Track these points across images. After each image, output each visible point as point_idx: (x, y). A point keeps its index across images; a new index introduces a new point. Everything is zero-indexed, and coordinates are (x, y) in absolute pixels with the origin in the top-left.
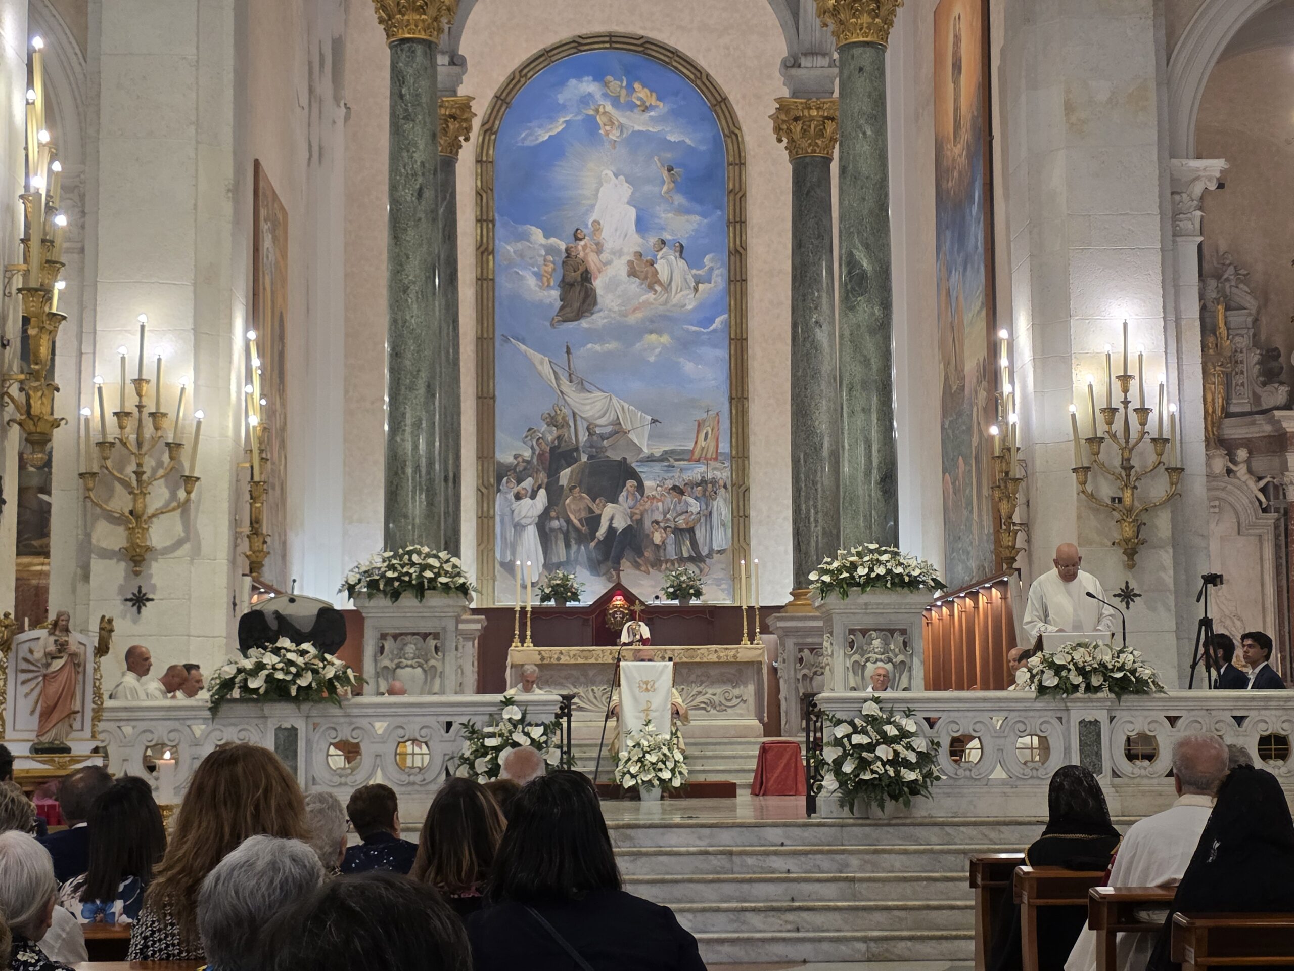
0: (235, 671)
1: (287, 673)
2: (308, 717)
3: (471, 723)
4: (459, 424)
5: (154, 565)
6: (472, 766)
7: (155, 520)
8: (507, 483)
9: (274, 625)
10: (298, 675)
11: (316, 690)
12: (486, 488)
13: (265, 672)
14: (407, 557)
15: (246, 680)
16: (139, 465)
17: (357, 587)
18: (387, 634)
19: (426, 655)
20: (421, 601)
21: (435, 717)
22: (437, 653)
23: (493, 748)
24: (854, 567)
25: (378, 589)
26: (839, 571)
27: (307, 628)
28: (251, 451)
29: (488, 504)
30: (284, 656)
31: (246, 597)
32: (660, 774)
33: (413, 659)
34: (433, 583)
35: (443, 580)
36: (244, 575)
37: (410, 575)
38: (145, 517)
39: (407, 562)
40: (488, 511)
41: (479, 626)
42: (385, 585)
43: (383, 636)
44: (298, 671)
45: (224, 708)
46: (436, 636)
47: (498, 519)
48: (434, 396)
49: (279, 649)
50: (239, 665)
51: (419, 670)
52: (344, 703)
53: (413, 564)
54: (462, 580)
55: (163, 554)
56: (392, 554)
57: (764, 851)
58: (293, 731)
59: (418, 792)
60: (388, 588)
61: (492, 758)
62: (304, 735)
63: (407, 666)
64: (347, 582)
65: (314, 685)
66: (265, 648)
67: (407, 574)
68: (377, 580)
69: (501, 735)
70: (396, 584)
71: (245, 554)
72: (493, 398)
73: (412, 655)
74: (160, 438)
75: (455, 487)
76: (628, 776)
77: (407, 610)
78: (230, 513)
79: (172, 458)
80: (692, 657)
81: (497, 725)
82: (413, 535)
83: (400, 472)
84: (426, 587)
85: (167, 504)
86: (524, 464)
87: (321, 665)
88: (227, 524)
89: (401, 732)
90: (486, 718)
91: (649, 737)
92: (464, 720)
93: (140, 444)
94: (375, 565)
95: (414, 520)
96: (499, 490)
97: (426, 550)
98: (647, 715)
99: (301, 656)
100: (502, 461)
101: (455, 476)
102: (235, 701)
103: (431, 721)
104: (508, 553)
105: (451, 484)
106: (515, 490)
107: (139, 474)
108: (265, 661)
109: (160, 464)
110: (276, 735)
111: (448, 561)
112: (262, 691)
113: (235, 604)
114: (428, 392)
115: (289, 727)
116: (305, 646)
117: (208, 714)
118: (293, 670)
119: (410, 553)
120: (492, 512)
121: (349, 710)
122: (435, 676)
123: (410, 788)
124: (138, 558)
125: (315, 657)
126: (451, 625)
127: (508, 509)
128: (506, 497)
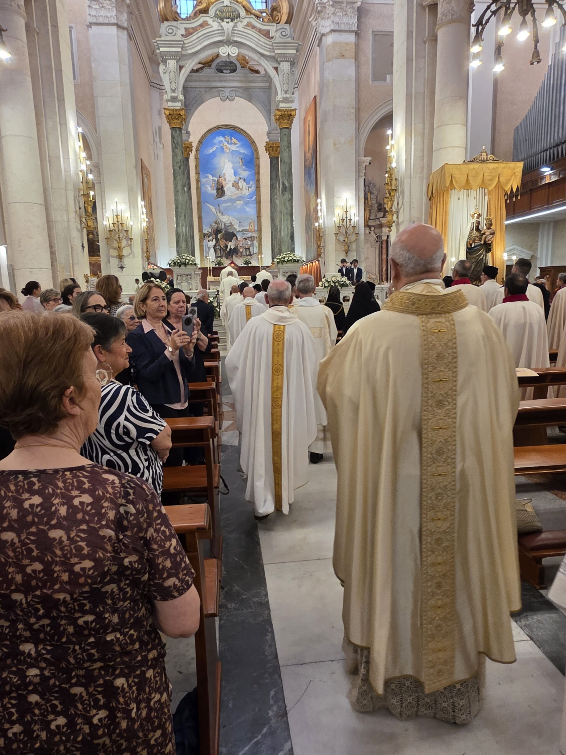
5: (125, 259)
7: (124, 249)
8: (206, 238)
16: (119, 236)
17: (171, 264)
20: (186, 267)
22: (190, 279)
24: (284, 257)
25: (176, 264)
26: (281, 258)
28: (145, 232)
31: (147, 266)
34: (188, 263)
35: (190, 262)
36: (145, 261)
37: (183, 261)
38: (121, 248)
39: (182, 258)
41: (200, 272)
43: (178, 276)
46: (190, 275)
47: (204, 246)
54: (195, 262)
55: (126, 257)
56: (178, 256)
60: (178, 265)
64: (168, 263)
68: (175, 262)
71: (145, 256)
74: (123, 229)
77: (183, 269)
78: (141, 247)
79: (126, 234)
82: (183, 252)
83: (179, 237)
85: (126, 245)
86: (210, 233)
88: (141, 249)
93: (119, 231)
94: (175, 259)
95: (183, 248)
97: (186, 255)
101: (193, 237)
104: (207, 254)
105: (192, 239)
106: (208, 239)
107: (119, 238)
109: (124, 235)
111: (192, 258)
113: (142, 270)
114: (185, 217)
119: (183, 256)
124: (121, 258)
126: (193, 273)
127: (207, 244)
128: (206, 241)
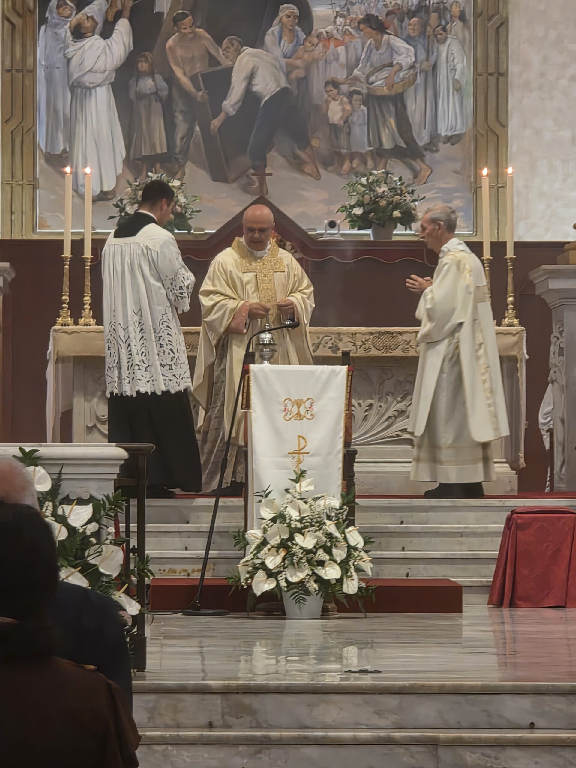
8: (58, 7)
12: (19, 15)
29: (24, 46)
32: (321, 572)
40: (24, 59)
47: (41, 74)
57: (496, 740)
76: (261, 574)
80: (388, 348)
91: (301, 502)
96: (43, 21)
98: (299, 462)
104: (61, 137)
106: (74, 20)
120: (30, 60)
127: (61, 55)
128: (56, 34)
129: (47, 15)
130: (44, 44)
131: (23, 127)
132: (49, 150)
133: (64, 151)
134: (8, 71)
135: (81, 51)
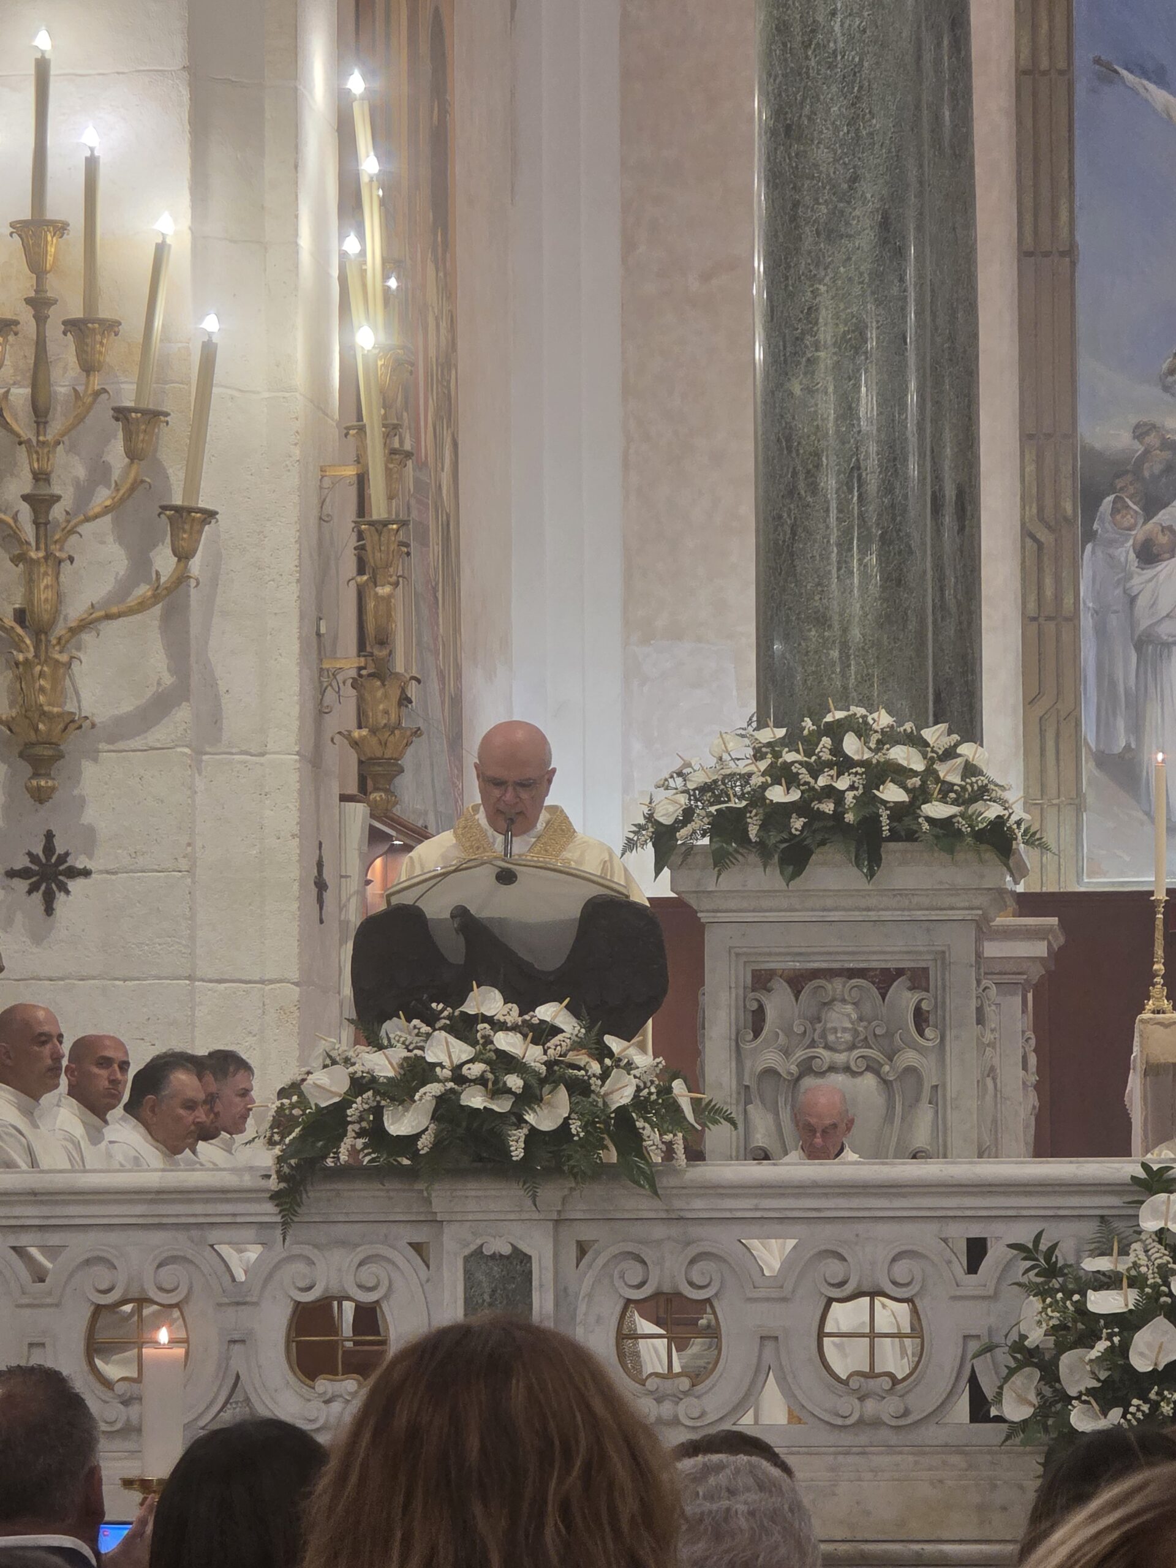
0: (343, 1086)
1: (498, 1091)
2: (557, 1222)
3: (1043, 1246)
4: (975, 336)
5: (89, 770)
6: (1050, 1373)
7: (87, 637)
8: (1115, 511)
9: (454, 948)
10: (529, 1097)
11: (583, 1143)
12: (1049, 528)
13: (434, 1089)
14: (826, 741)
15: (378, 1112)
16: (41, 477)
17: (683, 832)
18: (771, 974)
19: (889, 1035)
20: (871, 875)
21: (933, 1227)
22: (921, 1034)
23: (1113, 1319)
25: (744, 840)
27: (551, 960)
28: (362, 429)
29: (1058, 579)
30: (488, 1040)
31: (353, 863)
33: (852, 1047)
34: (907, 820)
35: (937, 810)
36: (344, 798)
37: (837, 796)
38: (60, 630)
39: (826, 756)
40: (1058, 598)
41: (1040, 949)
42: (763, 827)
43: (762, 981)
44: (526, 1086)
45: (316, 1195)
46: (918, 979)
47: (1087, 622)
48: (900, 253)
49: (471, 1021)
50: (357, 1068)
51: (869, 1081)
52: (666, 1182)
53: (844, 764)
54: (993, 812)
55: (112, 739)
56: (781, 732)
58: (519, 1260)
59: (891, 1449)
60: (773, 838)
61: (1111, 1349)
62: (549, 1276)
63: (832, 1069)
64: (650, 818)
65: (575, 1127)
66: (431, 1019)
67: (830, 792)
68: (740, 814)
69: (1138, 1281)
70: (797, 823)
71: (348, 736)
72: (1070, 252)
73: (848, 1037)
74: (97, 394)
75: (962, 529)
77: (829, 902)
78: (302, 617)
79: (133, 455)
81: (1124, 1252)
82: (844, 675)
83: (801, 486)
84: (886, 833)
85: (125, 588)
86: (1167, 455)
87: (595, 1068)
88: (296, 647)
89: (834, 1269)
90: (1089, 1230)
92: (1024, 1234)
93: (40, 413)
94: (733, 768)
95: (845, 630)
96: (1089, 535)
97: (883, 719)
99: (535, 1042)
100: (1098, 446)
101: (961, 494)
102: (344, 1173)
103: (924, 1236)
104: (1121, 724)
105: (948, 519)
106: (1140, 533)
107: (40, 503)
108: (430, 1058)
109: (100, 472)
110: (468, 1275)
111: (949, 754)
112: (424, 1144)
113: (321, 885)
114: (885, 242)
115: (506, 1250)
116: (547, 1012)
117: (269, 1211)
118: (514, 1082)
119: (836, 731)
120: (1068, 601)
121: (677, 1204)
122: (917, 1100)
123: (863, 1438)
124: (40, 750)
125: (578, 1045)
126: (961, 946)
127: (1118, 591)
128: (1111, 556)
129: (1095, 526)
130: (1091, 573)
131: (1058, 711)
132: (1102, 747)
133: (1128, 747)
134: (1034, 619)
135: (1151, 585)
